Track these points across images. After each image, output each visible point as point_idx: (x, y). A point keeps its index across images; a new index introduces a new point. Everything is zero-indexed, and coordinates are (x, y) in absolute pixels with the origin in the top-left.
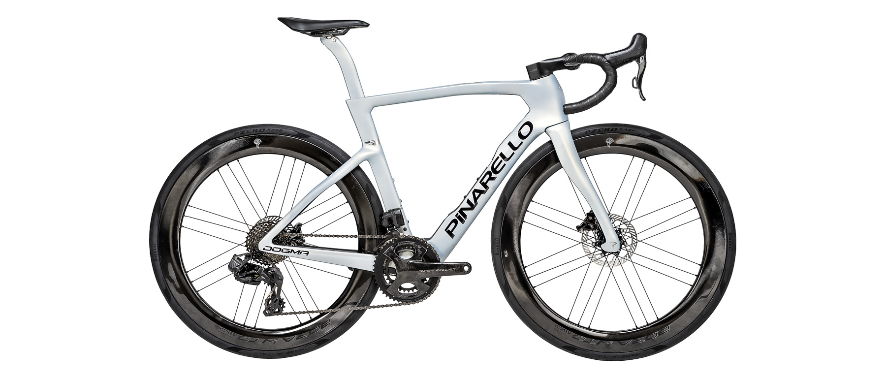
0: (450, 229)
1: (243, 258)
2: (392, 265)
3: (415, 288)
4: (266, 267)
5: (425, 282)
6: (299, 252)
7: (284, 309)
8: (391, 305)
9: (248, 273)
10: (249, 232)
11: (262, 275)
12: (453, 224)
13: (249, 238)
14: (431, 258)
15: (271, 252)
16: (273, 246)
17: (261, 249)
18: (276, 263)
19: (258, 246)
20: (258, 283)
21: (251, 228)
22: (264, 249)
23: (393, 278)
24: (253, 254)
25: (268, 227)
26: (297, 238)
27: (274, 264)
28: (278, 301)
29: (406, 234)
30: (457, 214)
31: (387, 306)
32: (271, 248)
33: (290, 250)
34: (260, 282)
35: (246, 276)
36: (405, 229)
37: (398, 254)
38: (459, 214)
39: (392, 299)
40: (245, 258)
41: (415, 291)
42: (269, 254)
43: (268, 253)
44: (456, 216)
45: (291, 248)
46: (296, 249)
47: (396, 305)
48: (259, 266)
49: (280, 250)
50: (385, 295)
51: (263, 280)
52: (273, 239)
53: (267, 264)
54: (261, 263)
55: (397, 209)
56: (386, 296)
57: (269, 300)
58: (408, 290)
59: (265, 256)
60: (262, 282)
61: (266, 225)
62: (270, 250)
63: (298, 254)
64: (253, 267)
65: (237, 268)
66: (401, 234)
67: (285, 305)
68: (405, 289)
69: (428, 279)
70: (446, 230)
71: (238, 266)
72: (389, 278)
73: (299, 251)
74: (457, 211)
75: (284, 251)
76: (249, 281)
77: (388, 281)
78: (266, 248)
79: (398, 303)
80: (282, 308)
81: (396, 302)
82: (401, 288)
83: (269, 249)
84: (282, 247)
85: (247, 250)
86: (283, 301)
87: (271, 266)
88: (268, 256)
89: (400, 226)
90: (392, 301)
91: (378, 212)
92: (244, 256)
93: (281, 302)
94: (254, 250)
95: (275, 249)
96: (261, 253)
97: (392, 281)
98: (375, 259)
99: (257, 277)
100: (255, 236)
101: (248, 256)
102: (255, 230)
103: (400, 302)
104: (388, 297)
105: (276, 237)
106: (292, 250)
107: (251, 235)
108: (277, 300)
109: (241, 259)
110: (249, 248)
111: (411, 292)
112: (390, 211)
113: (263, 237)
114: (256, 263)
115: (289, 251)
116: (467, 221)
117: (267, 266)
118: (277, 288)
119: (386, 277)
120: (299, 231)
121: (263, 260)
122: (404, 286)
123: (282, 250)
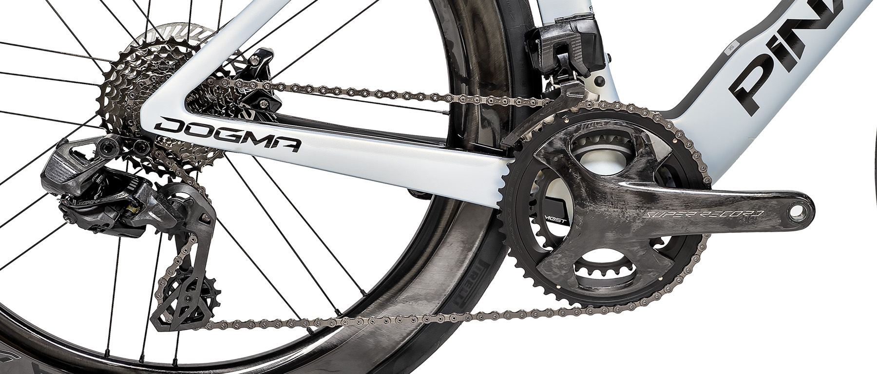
0: (747, 85)
1: (89, 151)
2: (558, 189)
3: (626, 262)
4: (164, 181)
5: (657, 246)
6: (270, 141)
7: (215, 310)
8: (549, 313)
9: (105, 200)
10: (101, 80)
11: (152, 208)
12: (758, 71)
13: (108, 90)
14: (681, 174)
15: (182, 136)
16: (189, 118)
17: (148, 123)
18: (195, 168)
19: (138, 116)
20: (137, 231)
21: (107, 68)
22: (158, 127)
23: (559, 230)
24: (122, 142)
25: (169, 57)
26: (259, 94)
27: (188, 171)
28: (199, 287)
29: (605, 95)
30: (774, 39)
31: (536, 314)
32: (182, 123)
33: (243, 134)
34: (144, 228)
35: (101, 208)
36: (600, 82)
37: (579, 157)
38: (780, 40)
39: (552, 296)
40: (96, 153)
41: (625, 272)
42: (173, 141)
43: (168, 139)
44: (769, 45)
45: (243, 127)
46: (261, 130)
47: (562, 312)
48: (142, 180)
49: (210, 132)
50: (531, 281)
51: (153, 222)
52: (189, 96)
53: (167, 171)
54: (145, 167)
55: (583, 17)
56: (535, 285)
57: (172, 281)
58: (603, 268)
59: (160, 148)
60: (150, 229)
61: (163, 50)
62: (179, 130)
63: (267, 146)
64: (121, 180)
65: (70, 183)
66: (591, 96)
67: (219, 298)
68: (591, 267)
69: (666, 240)
70: (732, 89)
71: (74, 177)
72: (544, 232)
73: (269, 138)
74: (773, 30)
75: (223, 134)
76: (108, 225)
77: (541, 240)
78: (166, 124)
79: (570, 307)
80: (211, 308)
81: (564, 303)
82: (581, 263)
83: (176, 126)
84: (217, 123)
85: (104, 125)
86: (213, 288)
87: (178, 180)
88: (170, 147)
89: (590, 70)
90: (551, 301)
91: (517, 27)
92: (93, 147)
93: (209, 290)
94: (126, 127)
95: (194, 129)
96: (149, 137)
97: (556, 242)
98: (507, 172)
99: (134, 215)
100: (130, 82)
101: (105, 148)
102: (127, 63)
103: (577, 305)
104: (541, 289)
105: (197, 90)
106: (249, 134)
107: (117, 79)
108: (194, 283)
109: (82, 156)
110: (111, 120)
111: (611, 274)
112: (561, 22)
113: (155, 88)
114: (132, 170)
115: (239, 137)
116: (801, 63)
117: (166, 176)
118: (195, 247)
119: (536, 228)
120: (264, 74)
121: (154, 159)
122: (594, 256)
123: (218, 133)
